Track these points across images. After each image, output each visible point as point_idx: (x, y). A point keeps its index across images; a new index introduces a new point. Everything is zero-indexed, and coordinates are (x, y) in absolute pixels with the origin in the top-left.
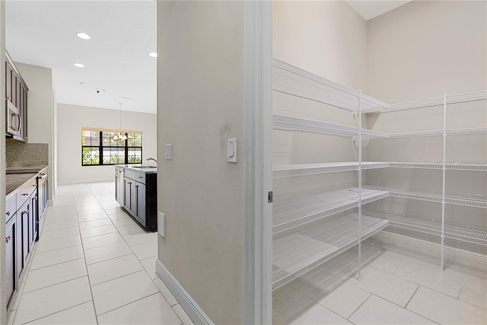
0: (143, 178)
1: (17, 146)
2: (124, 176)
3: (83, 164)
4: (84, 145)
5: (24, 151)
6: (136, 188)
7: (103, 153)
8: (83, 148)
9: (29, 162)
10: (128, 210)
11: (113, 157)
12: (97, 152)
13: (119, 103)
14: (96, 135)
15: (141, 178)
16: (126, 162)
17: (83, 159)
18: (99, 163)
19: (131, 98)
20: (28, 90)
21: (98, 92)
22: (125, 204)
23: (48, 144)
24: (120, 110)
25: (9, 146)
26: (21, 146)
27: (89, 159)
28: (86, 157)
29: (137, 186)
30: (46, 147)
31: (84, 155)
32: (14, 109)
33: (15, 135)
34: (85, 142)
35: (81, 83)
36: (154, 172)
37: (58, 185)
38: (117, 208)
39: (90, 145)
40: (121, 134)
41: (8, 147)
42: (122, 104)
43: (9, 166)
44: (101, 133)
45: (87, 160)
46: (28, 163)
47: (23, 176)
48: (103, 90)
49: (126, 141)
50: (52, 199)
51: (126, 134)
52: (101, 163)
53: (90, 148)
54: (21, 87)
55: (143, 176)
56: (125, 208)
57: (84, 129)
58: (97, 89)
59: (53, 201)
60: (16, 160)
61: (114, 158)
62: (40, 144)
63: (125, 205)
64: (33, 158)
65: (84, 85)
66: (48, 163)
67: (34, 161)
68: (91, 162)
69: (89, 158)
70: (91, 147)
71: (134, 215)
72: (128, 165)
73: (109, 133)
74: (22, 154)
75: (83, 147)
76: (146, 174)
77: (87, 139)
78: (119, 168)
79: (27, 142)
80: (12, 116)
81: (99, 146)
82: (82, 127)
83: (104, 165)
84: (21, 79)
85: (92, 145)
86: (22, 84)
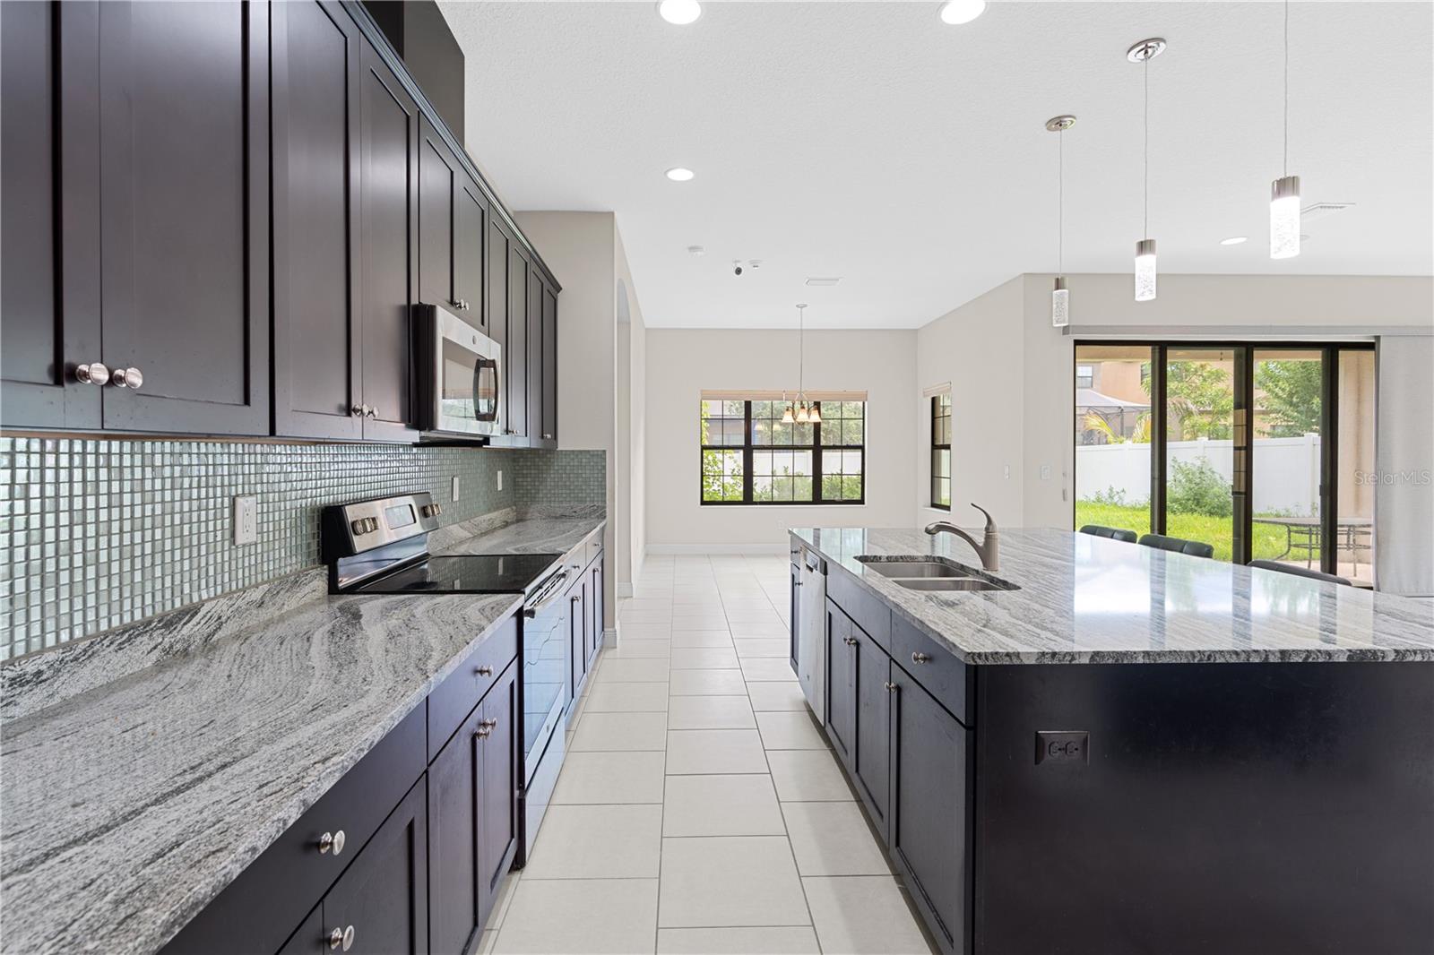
1: (537, 460)
2: (826, 595)
3: (704, 499)
4: (706, 443)
5: (550, 474)
6: (894, 692)
7: (754, 466)
8: (704, 451)
9: (563, 507)
11: (781, 479)
12: (739, 466)
13: (797, 306)
14: (735, 411)
15: (925, 659)
16: (818, 496)
17: (704, 483)
18: (741, 499)
20: (559, 289)
21: (738, 271)
22: (829, 717)
23: (604, 451)
24: (801, 330)
25: (521, 460)
26: (545, 460)
27: (718, 483)
28: (711, 481)
29: (899, 689)
30: (599, 460)
31: (707, 473)
32: (475, 341)
33: (493, 436)
34: (708, 434)
35: (693, 249)
36: (1018, 655)
39: (721, 444)
40: (803, 408)
41: (519, 462)
42: (805, 306)
44: (748, 405)
45: (713, 488)
46: (560, 512)
48: (750, 263)
49: (817, 426)
51: (817, 405)
52: (748, 498)
53: (721, 451)
54: (531, 278)
56: (831, 735)
57: (707, 396)
58: (736, 262)
60: (533, 500)
61: (782, 482)
62: (586, 451)
63: (830, 722)
64: (572, 495)
65: (699, 253)
66: (605, 512)
67: (572, 504)
68: (722, 495)
69: (718, 480)
70: (723, 448)
73: (768, 402)
74: (548, 483)
75: (704, 448)
76: (969, 665)
77: (712, 424)
79: (559, 449)
80: (477, 371)
81: (743, 444)
82: (702, 391)
83: (756, 503)
84: (527, 249)
85: (725, 444)
86: (533, 267)
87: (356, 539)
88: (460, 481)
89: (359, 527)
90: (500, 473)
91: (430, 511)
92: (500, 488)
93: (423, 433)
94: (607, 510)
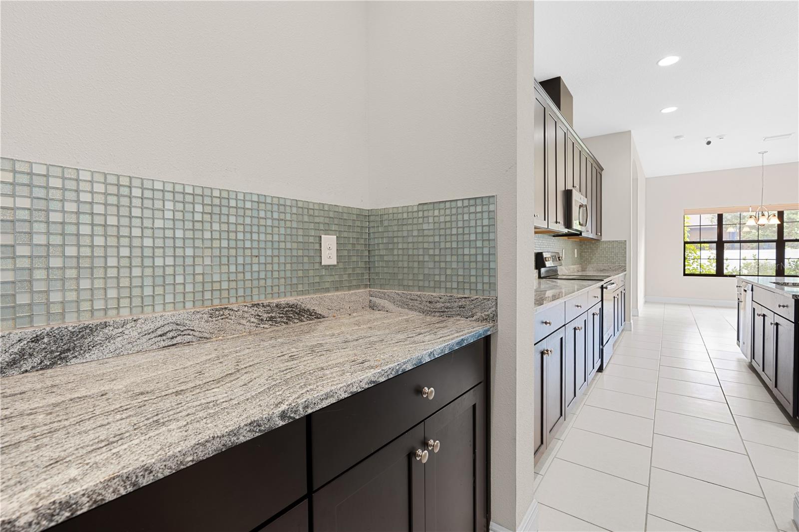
0: (789, 308)
1: (591, 245)
2: (753, 300)
3: (686, 273)
4: (687, 240)
5: (598, 251)
6: (775, 327)
7: (725, 253)
8: (686, 245)
10: (759, 369)
11: (749, 261)
12: (713, 253)
13: (760, 153)
14: (710, 220)
15: (784, 306)
16: (780, 272)
17: (686, 263)
18: (715, 273)
19: (790, 134)
20: (602, 169)
21: (709, 143)
22: (753, 356)
23: (626, 241)
24: (763, 166)
26: (595, 245)
27: (697, 264)
28: (692, 261)
29: (777, 324)
30: (623, 245)
31: (688, 258)
32: (581, 199)
33: (583, 232)
34: (689, 235)
35: (677, 137)
37: (646, 302)
38: (739, 361)
39: (699, 240)
40: (763, 215)
41: (583, 246)
42: (765, 152)
43: (584, 271)
44: (720, 217)
45: (693, 266)
46: (603, 268)
47: (584, 284)
48: (718, 137)
49: (780, 227)
50: (630, 321)
51: (780, 214)
52: (720, 273)
53: (699, 245)
54: (593, 168)
55: (789, 305)
56: (754, 364)
57: (688, 212)
58: (707, 138)
59: (632, 324)
60: (590, 263)
61: (751, 263)
62: (616, 241)
63: (754, 358)
64: (609, 261)
65: (681, 139)
66: (626, 268)
67: (609, 264)
68: (699, 270)
69: (696, 262)
70: (700, 243)
71: (771, 385)
72: (786, 278)
73: (736, 214)
74: (597, 255)
75: (685, 243)
76: (795, 300)
77: (692, 229)
78: (744, 283)
79: (603, 240)
80: (580, 208)
81: (717, 240)
82: (684, 210)
83: (726, 276)
84: (592, 158)
85: (701, 240)
86: (594, 165)
87: (546, 263)
88: (565, 251)
89: (547, 259)
90: (576, 250)
91: (561, 258)
92: (576, 256)
93: (569, 230)
94: (627, 267)
